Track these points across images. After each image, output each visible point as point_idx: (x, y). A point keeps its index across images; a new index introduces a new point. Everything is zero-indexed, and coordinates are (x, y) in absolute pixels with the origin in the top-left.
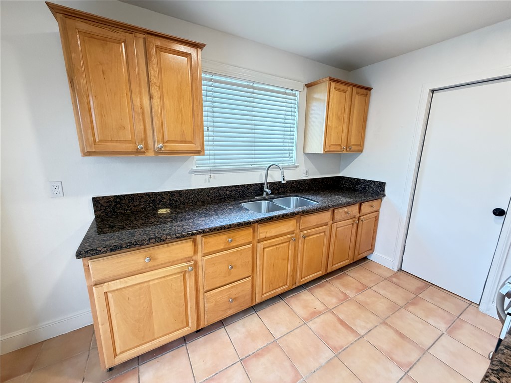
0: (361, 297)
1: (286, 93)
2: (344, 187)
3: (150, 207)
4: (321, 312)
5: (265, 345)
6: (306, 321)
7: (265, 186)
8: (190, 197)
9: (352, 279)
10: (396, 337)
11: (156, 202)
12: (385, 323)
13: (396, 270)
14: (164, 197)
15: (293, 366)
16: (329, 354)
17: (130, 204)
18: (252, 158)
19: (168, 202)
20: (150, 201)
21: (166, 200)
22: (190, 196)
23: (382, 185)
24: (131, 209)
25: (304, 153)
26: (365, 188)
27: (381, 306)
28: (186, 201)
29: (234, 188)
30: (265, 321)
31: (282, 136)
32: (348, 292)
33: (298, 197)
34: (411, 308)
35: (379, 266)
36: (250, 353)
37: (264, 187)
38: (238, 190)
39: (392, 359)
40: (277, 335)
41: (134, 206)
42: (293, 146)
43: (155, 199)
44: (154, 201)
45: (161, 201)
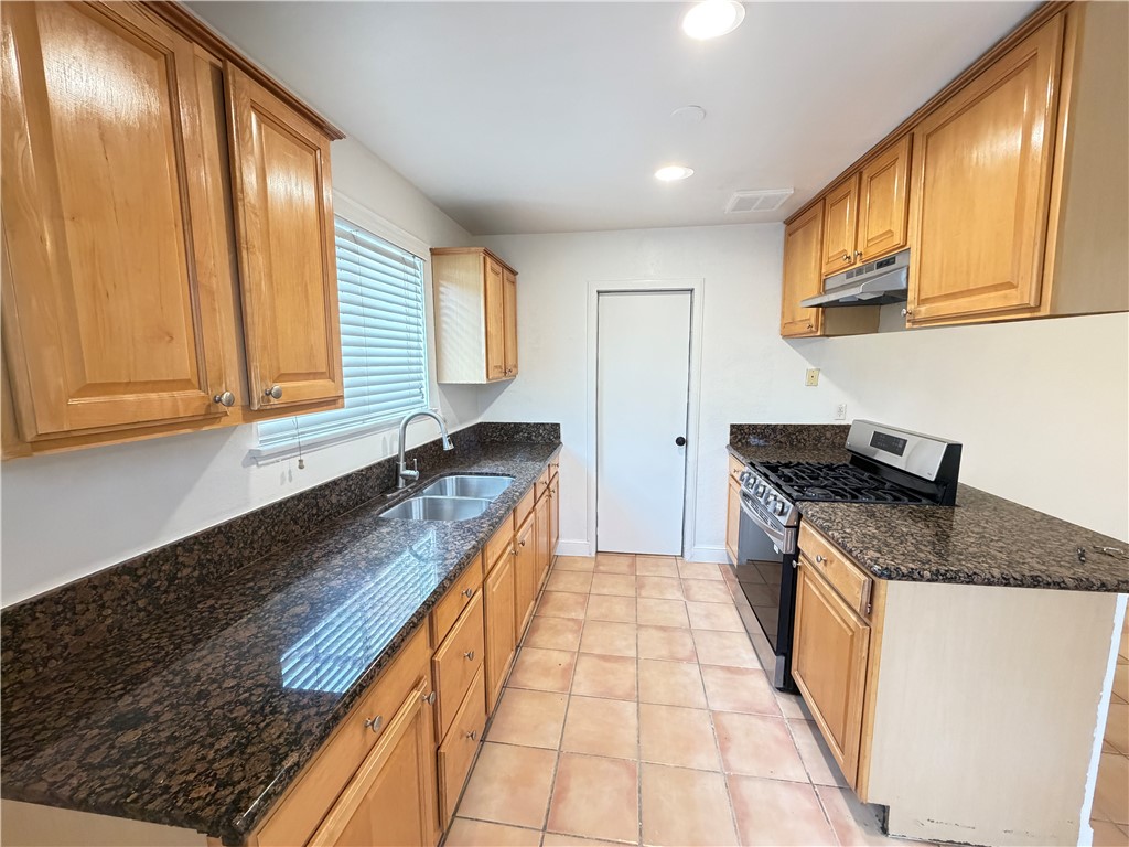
0: (593, 612)
1: (403, 261)
2: (492, 442)
3: (139, 610)
4: (570, 664)
5: (553, 773)
6: (567, 690)
7: (402, 464)
8: (256, 538)
9: (560, 594)
10: (661, 634)
11: (158, 587)
12: (640, 627)
13: (594, 555)
14: (181, 559)
15: (614, 760)
16: (631, 707)
17: (61, 630)
18: (365, 404)
19: (196, 573)
20: (137, 590)
21: (189, 570)
22: (253, 533)
23: (554, 429)
24: (66, 647)
25: (439, 384)
26: (529, 438)
27: (620, 609)
28: (246, 553)
29: (343, 485)
30: (514, 739)
31: (404, 351)
32: (573, 615)
33: (456, 474)
34: (644, 593)
35: (573, 559)
36: (546, 807)
37: (398, 467)
38: (353, 488)
39: (679, 660)
40: (555, 743)
41: (79, 633)
42: (421, 372)
43: (155, 576)
44: (150, 583)
45: (175, 577)
